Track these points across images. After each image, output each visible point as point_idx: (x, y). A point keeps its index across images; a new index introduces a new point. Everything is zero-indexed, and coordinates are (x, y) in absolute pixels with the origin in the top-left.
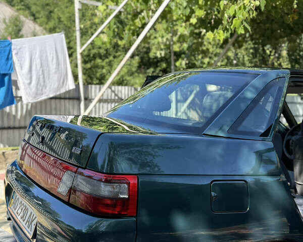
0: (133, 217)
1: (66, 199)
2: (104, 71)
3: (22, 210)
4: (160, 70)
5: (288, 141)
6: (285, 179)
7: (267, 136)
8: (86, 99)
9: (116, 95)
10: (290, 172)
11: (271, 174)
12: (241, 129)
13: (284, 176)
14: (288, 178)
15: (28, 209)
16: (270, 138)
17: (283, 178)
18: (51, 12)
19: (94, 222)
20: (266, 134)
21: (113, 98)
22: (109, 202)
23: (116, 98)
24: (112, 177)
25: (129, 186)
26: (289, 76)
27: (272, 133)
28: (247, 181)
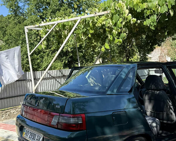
0: (85, 130)
1: (56, 127)
2: (39, 61)
3: (32, 136)
4: (69, 57)
5: (140, 92)
6: (140, 109)
7: (131, 92)
8: (34, 79)
9: (50, 75)
10: (143, 106)
11: (134, 108)
12: (121, 90)
13: (140, 108)
14: (142, 108)
15: (35, 135)
16: (132, 93)
17: (139, 108)
18: (5, 31)
19: (69, 134)
20: (130, 91)
21: (49, 77)
22: (74, 125)
23: (50, 77)
24: (74, 115)
25: (82, 118)
26: (137, 66)
27: (133, 90)
28: (126, 111)
